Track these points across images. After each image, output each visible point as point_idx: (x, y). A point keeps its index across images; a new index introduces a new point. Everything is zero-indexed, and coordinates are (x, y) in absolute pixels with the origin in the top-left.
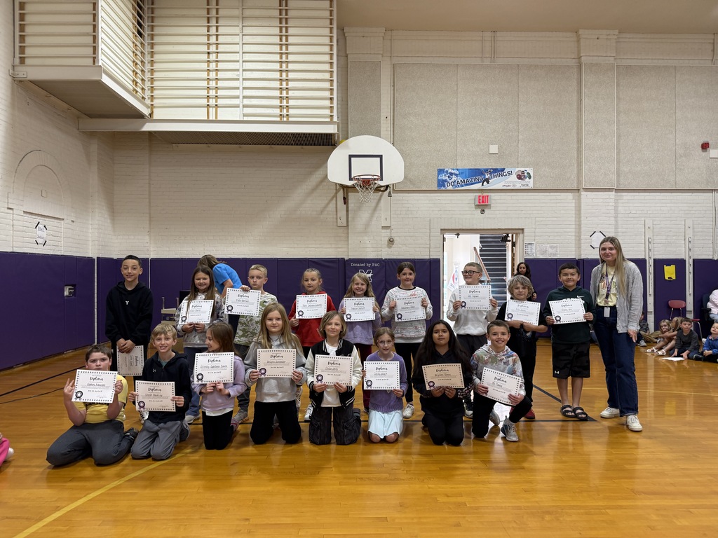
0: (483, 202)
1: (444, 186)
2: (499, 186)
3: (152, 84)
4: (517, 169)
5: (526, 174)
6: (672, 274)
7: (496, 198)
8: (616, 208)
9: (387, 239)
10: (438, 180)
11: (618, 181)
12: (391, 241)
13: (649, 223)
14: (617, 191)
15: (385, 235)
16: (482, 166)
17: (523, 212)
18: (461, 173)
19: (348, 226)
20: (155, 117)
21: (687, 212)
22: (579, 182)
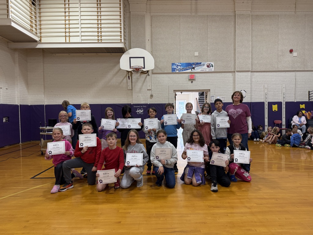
0: (192, 78)
1: (175, 71)
2: (199, 71)
3: (40, 26)
4: (207, 63)
5: (211, 65)
6: (276, 109)
7: (198, 76)
8: (251, 79)
9: (150, 95)
10: (172, 68)
11: (252, 67)
12: (152, 96)
13: (266, 86)
14: (252, 72)
15: (149, 93)
16: (192, 62)
17: (210, 82)
18: (182, 65)
19: (132, 89)
20: (42, 41)
21: (283, 81)
22: (235, 68)
